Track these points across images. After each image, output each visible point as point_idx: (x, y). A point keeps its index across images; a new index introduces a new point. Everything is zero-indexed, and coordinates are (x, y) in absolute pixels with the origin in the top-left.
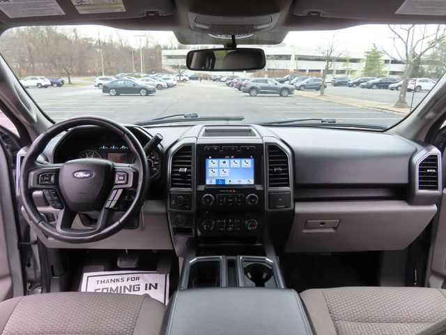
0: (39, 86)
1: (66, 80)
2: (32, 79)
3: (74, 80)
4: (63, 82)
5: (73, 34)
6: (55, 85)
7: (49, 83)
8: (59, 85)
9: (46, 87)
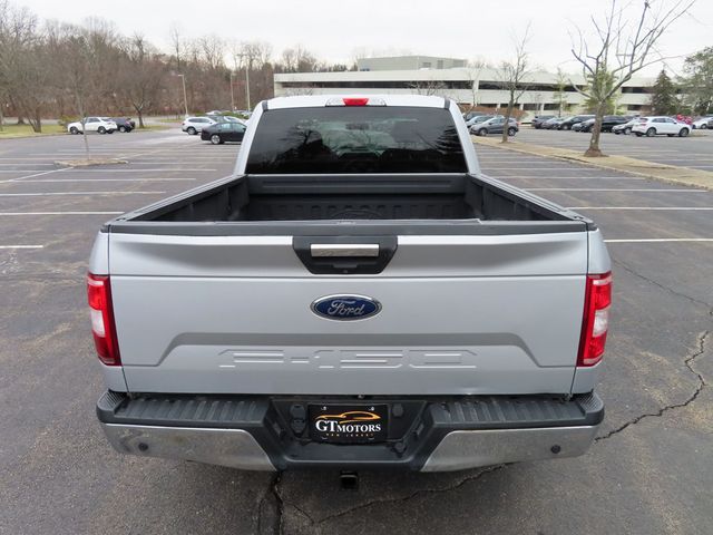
0: (101, 130)
1: (136, 121)
2: (91, 121)
3: (148, 121)
4: (133, 125)
5: (137, 49)
6: (122, 130)
7: (116, 127)
8: (128, 129)
9: (110, 132)
